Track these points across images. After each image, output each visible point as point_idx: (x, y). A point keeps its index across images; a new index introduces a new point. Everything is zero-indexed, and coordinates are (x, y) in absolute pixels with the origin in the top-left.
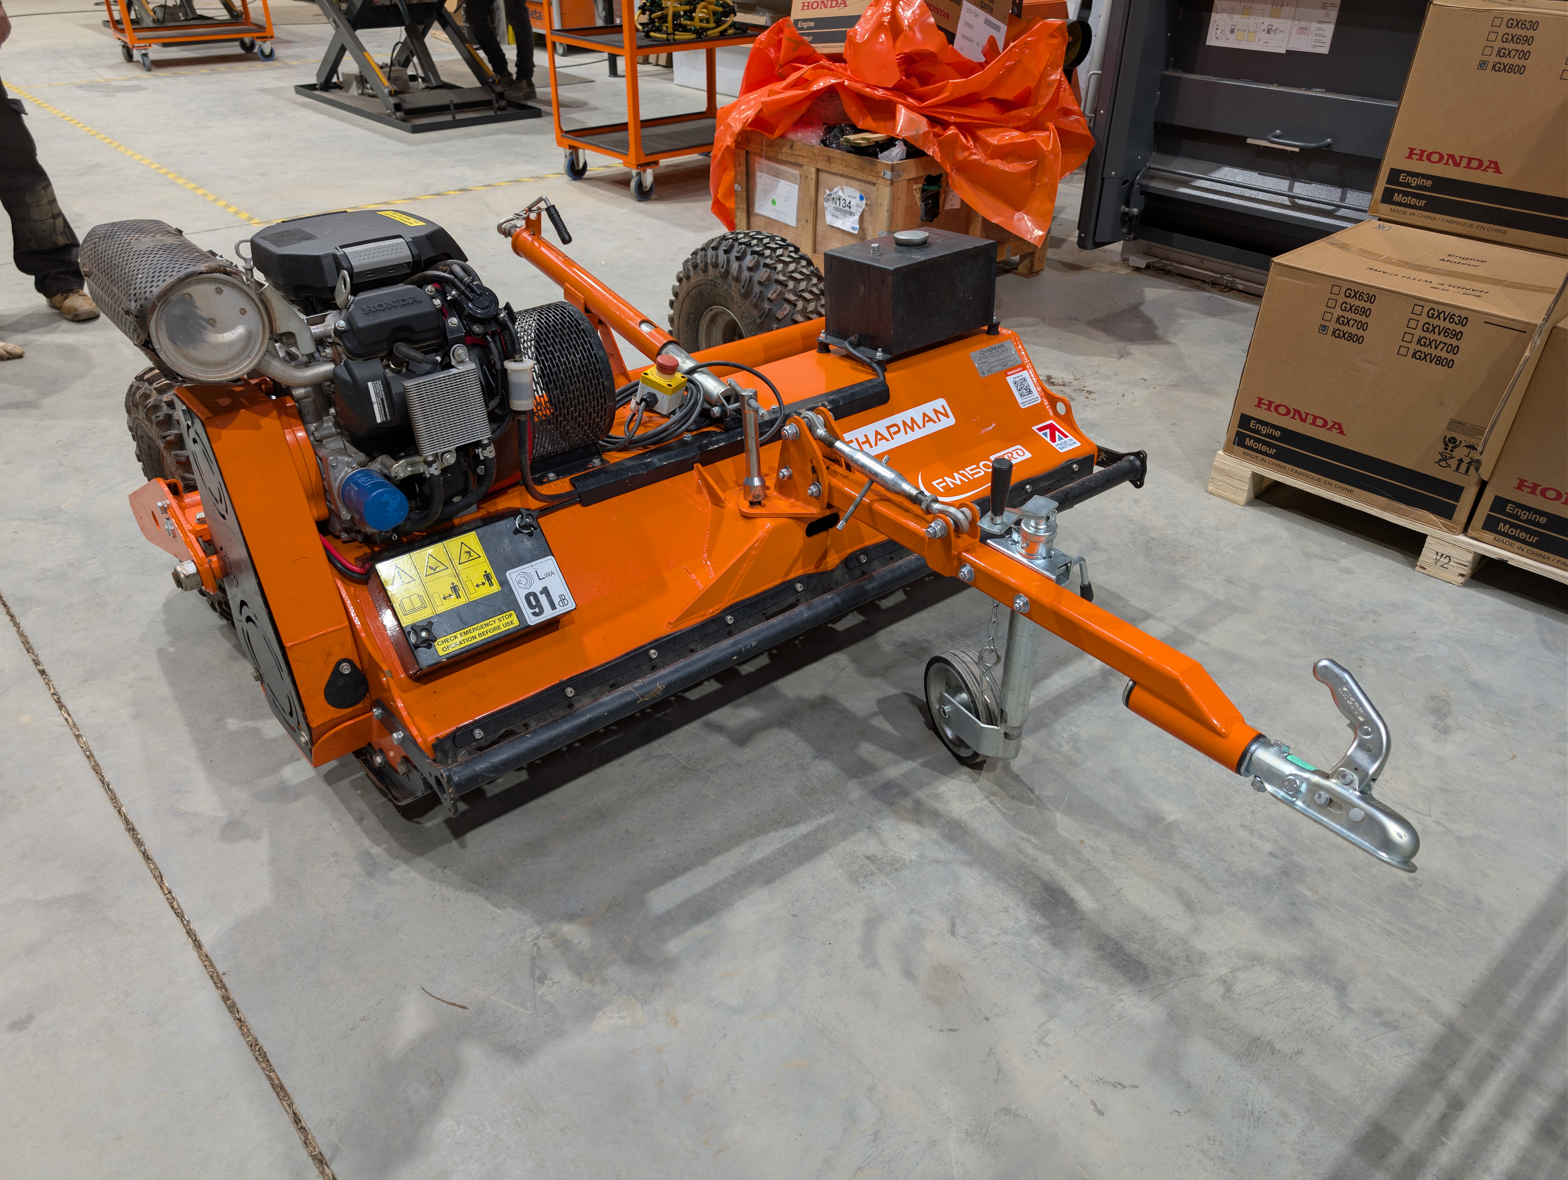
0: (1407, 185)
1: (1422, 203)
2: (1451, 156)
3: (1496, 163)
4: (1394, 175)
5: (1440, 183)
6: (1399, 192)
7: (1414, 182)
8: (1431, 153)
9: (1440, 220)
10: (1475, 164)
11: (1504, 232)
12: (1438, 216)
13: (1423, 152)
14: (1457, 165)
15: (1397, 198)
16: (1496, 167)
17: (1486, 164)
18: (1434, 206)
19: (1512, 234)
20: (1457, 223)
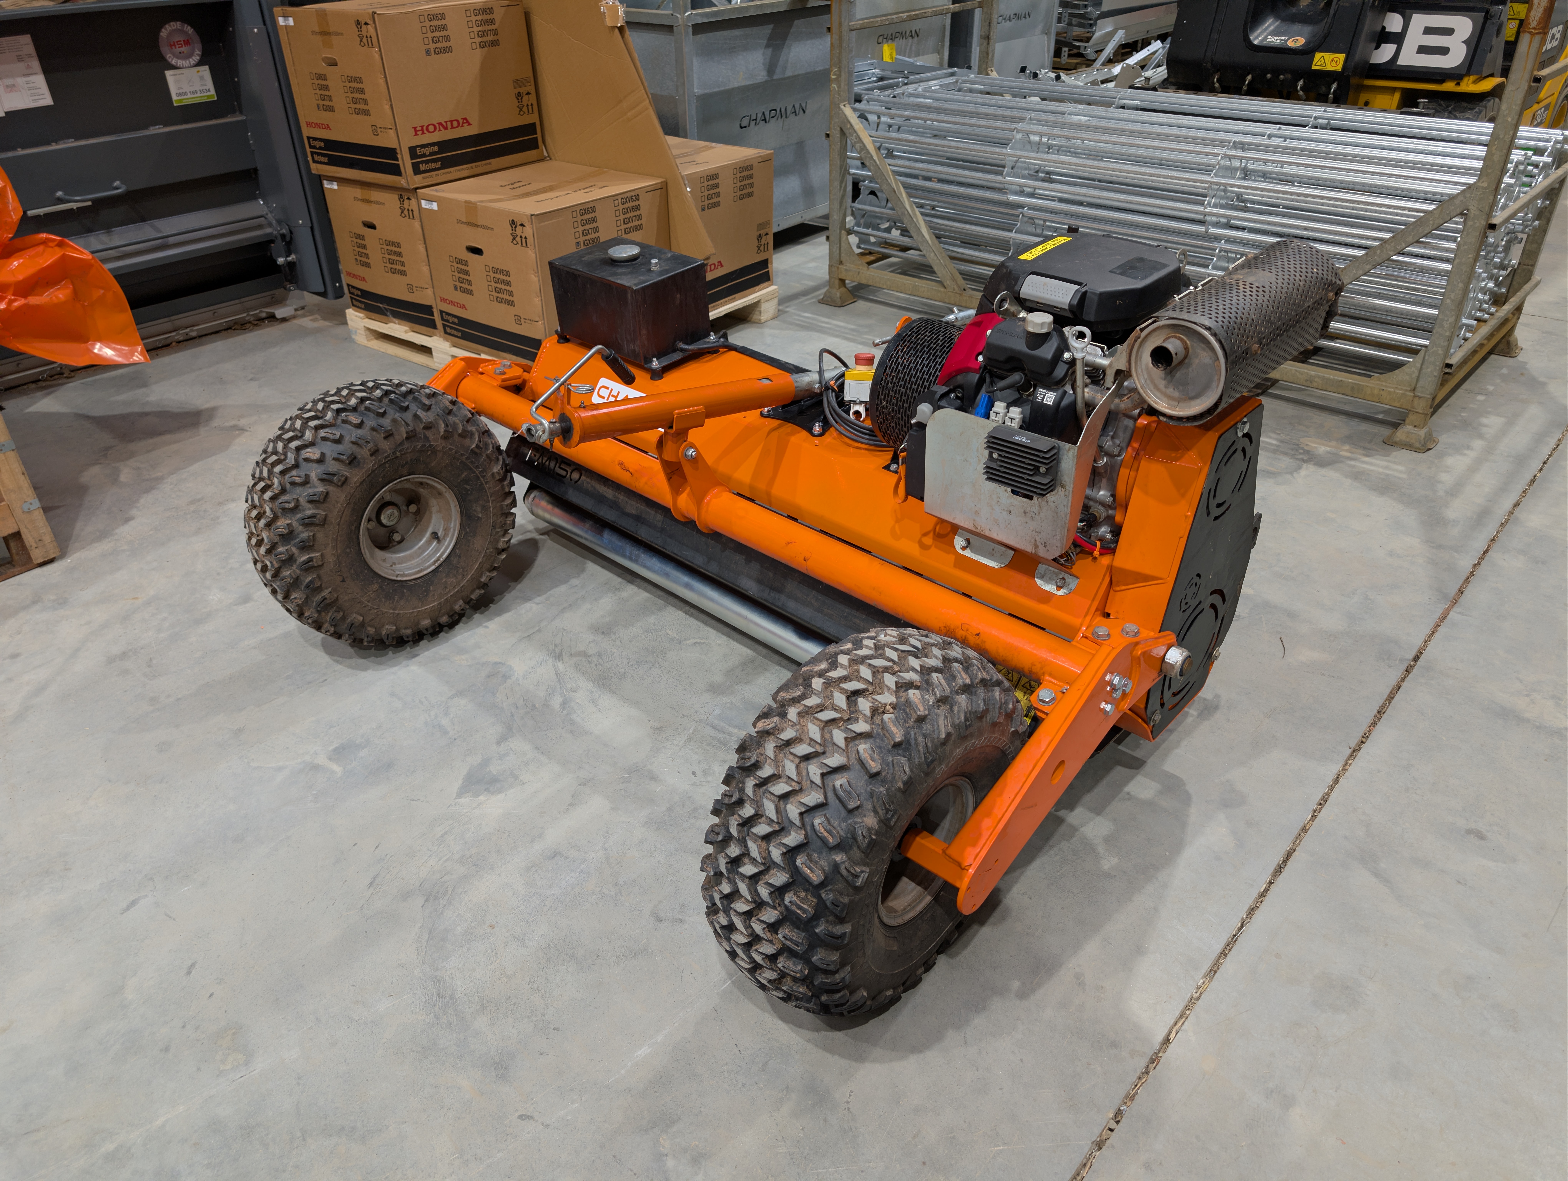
0: (424, 155)
1: (439, 164)
2: (440, 124)
3: (465, 119)
4: (412, 150)
5: (443, 146)
6: (422, 162)
7: (427, 151)
8: (428, 126)
9: (454, 172)
10: (455, 124)
11: (490, 164)
12: (452, 169)
13: (422, 127)
14: (446, 128)
15: (423, 167)
16: (466, 121)
17: (461, 121)
18: (447, 163)
19: (496, 162)
20: (463, 169)
